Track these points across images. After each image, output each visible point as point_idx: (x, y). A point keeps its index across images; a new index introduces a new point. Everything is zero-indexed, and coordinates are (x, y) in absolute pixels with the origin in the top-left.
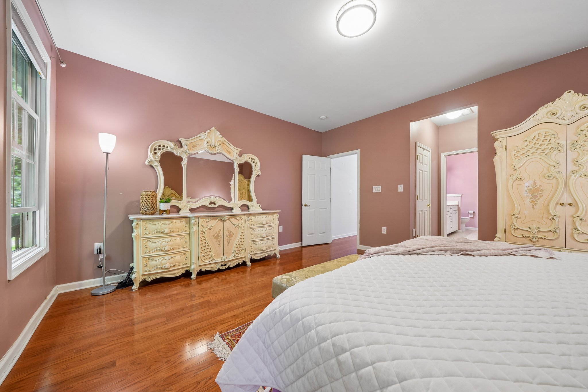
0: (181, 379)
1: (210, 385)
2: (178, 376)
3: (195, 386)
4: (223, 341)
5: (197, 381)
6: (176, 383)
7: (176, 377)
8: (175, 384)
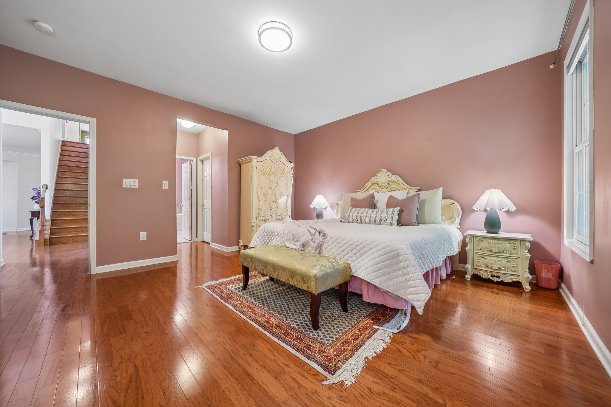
0: (407, 387)
1: (396, 361)
2: (407, 393)
3: (405, 372)
4: (340, 368)
5: (400, 372)
6: (413, 388)
7: (409, 393)
8: (415, 390)
